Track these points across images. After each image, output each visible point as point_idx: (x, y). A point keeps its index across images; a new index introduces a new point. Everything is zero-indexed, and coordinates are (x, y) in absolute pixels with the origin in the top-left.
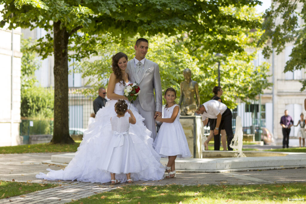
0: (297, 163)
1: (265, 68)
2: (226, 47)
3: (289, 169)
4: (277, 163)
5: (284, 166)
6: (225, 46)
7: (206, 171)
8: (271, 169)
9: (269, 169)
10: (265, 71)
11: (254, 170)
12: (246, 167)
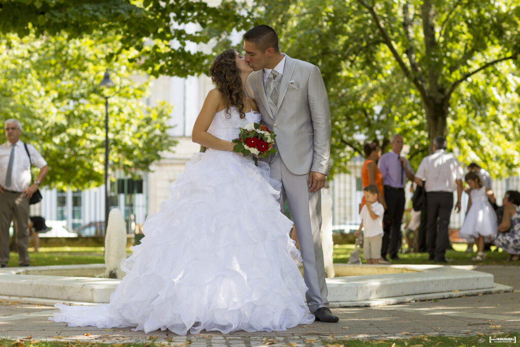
0: (473, 285)
1: (164, 113)
2: (184, 65)
3: (471, 296)
4: (445, 285)
5: (460, 290)
6: (181, 63)
7: (341, 303)
8: (446, 297)
9: (442, 297)
10: (164, 118)
11: (421, 301)
12: (401, 294)
